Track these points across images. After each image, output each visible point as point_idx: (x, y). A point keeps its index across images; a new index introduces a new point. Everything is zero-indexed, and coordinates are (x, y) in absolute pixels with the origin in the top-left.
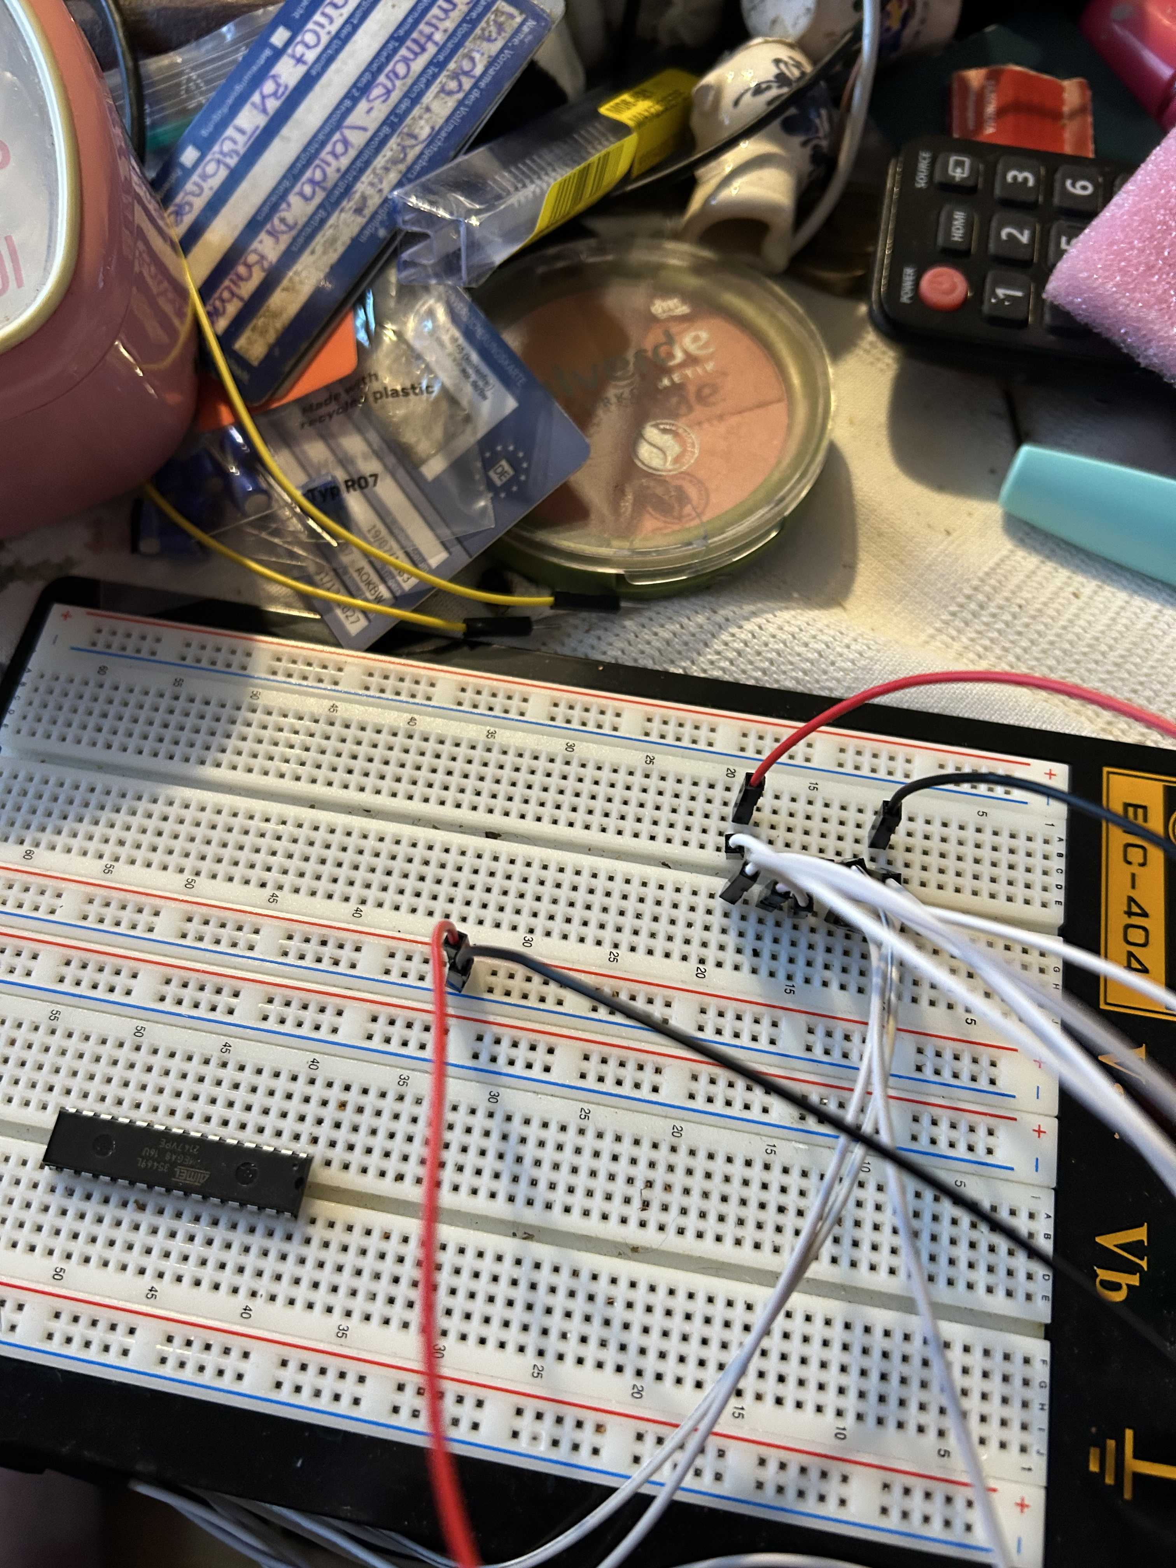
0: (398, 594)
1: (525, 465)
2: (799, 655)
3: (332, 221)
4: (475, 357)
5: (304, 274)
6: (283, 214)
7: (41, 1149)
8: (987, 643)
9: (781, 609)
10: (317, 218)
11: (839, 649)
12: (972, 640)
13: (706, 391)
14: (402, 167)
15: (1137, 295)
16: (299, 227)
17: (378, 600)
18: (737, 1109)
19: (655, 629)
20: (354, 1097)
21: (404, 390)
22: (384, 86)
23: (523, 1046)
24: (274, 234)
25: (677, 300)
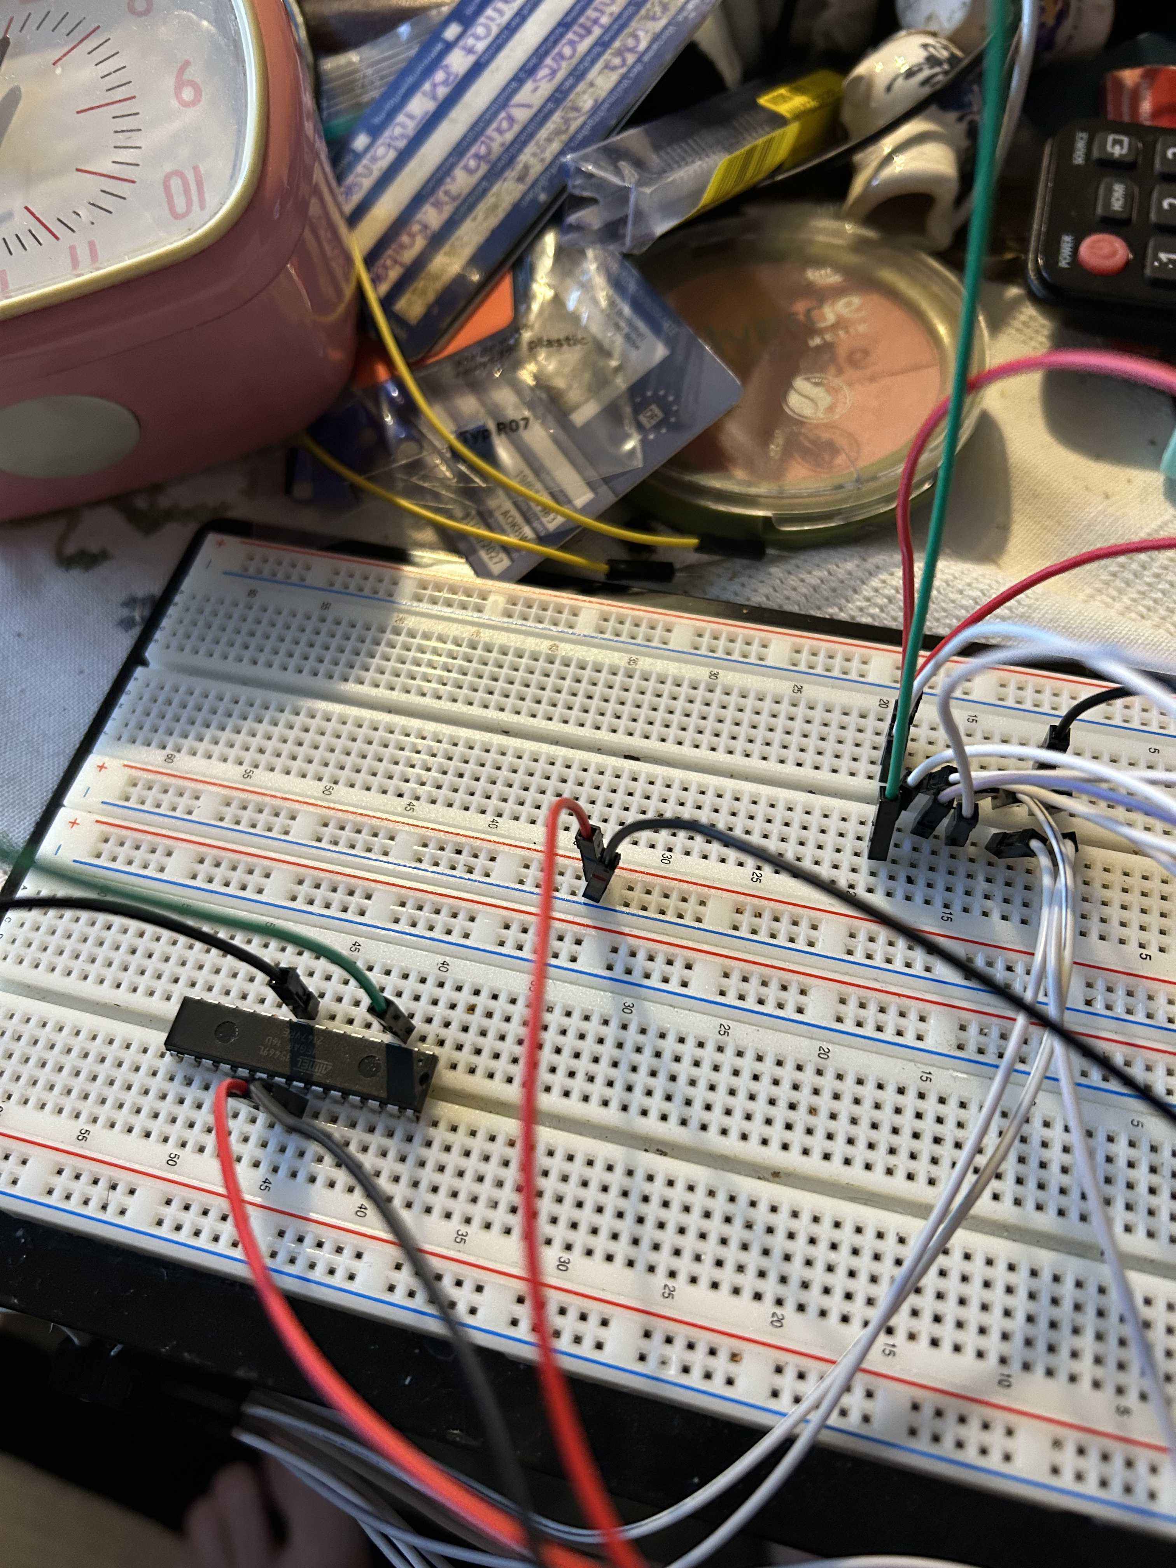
0: (542, 534)
1: (675, 408)
2: (953, 602)
3: (495, 189)
4: (627, 310)
5: (465, 239)
6: (447, 187)
7: (163, 1036)
8: (1151, 603)
10: (480, 189)
12: (1134, 600)
13: (858, 355)
14: (564, 137)
16: (462, 197)
17: (524, 539)
18: (889, 1034)
19: (801, 576)
20: (483, 1001)
21: (558, 341)
22: (550, 68)
23: (660, 960)
24: (438, 205)
25: (829, 270)
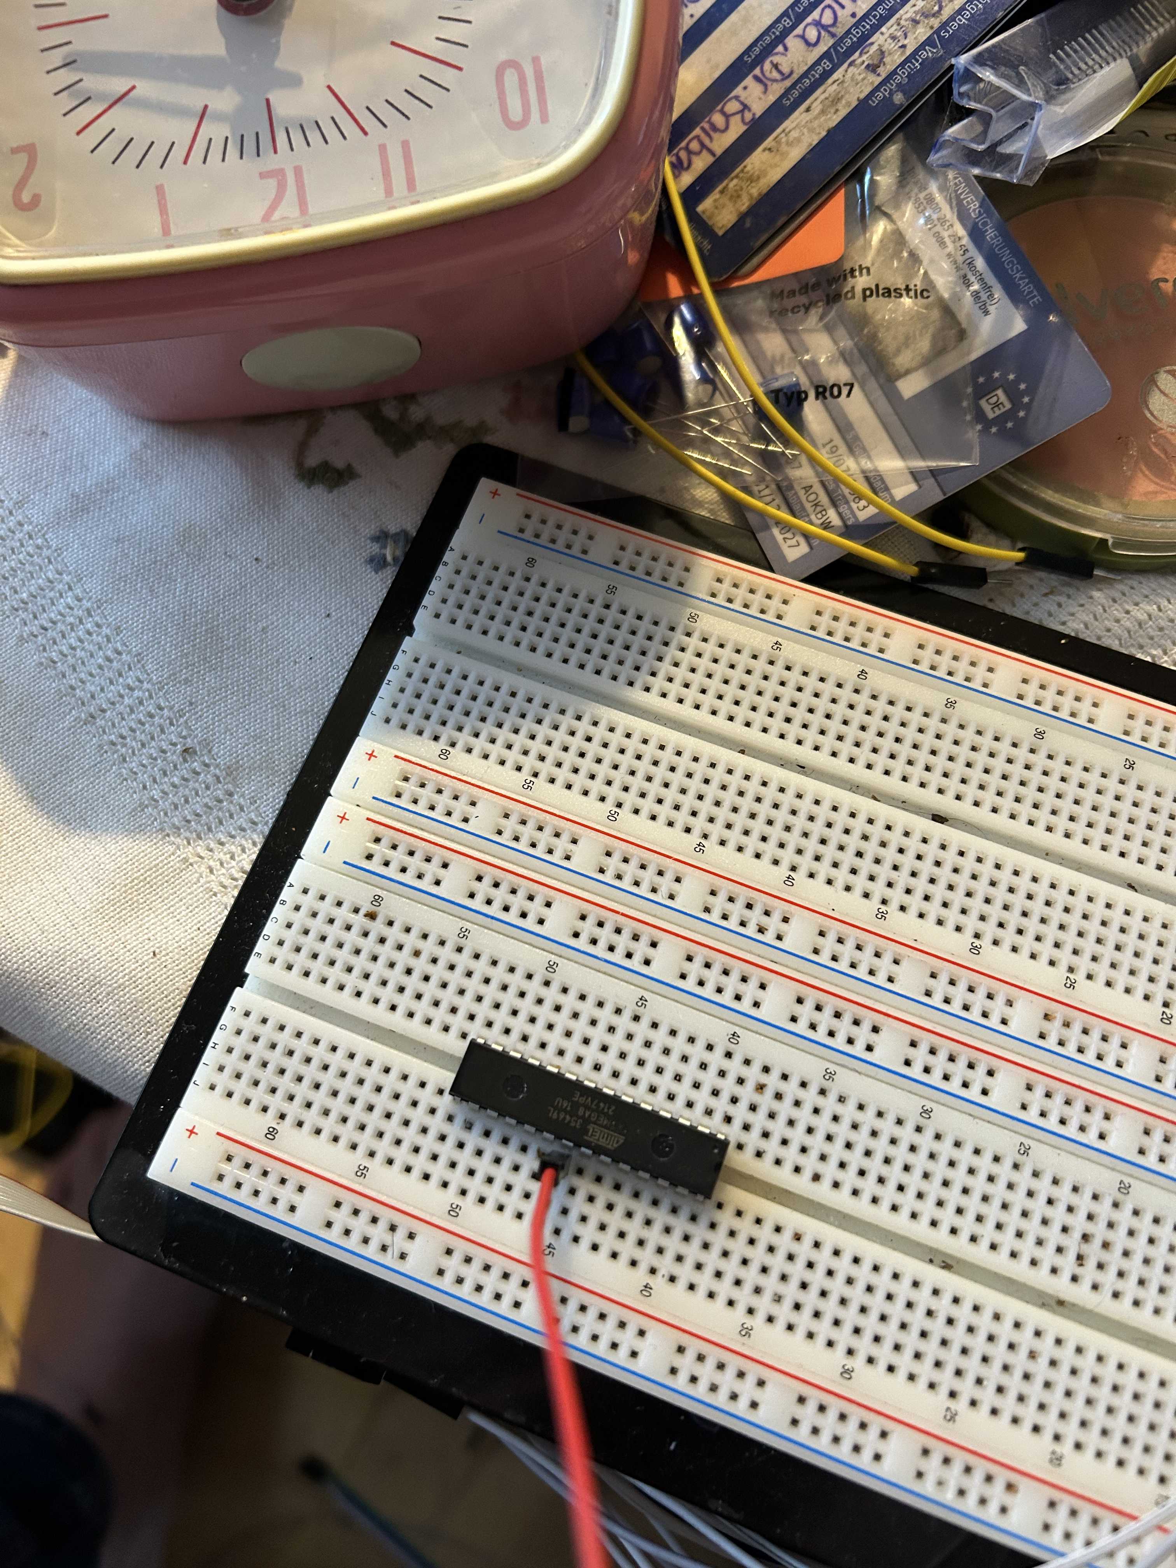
0: (850, 523)
1: (1026, 400)
3: (840, 73)
4: (980, 263)
5: (794, 134)
6: (776, 59)
7: (447, 1078)
10: (819, 70)
14: (936, 23)
16: (795, 76)
17: (828, 527)
19: (1127, 607)
20: (773, 1081)
21: (896, 289)
23: (961, 1062)
24: (763, 81)
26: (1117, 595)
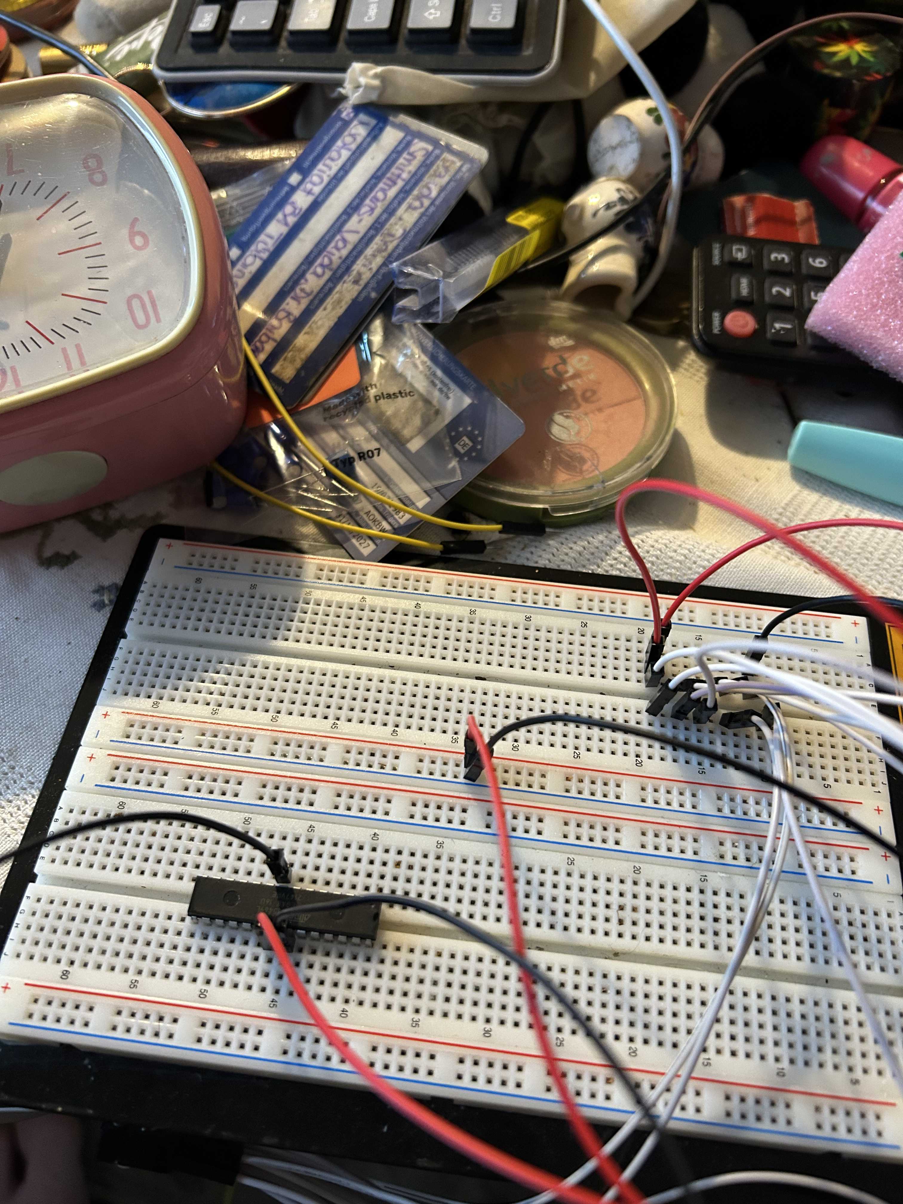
0: (396, 527)
1: (480, 439)
2: (671, 558)
3: (338, 288)
4: (439, 373)
5: (320, 323)
6: (302, 286)
7: (185, 907)
9: (654, 530)
10: (327, 288)
11: (697, 553)
13: (588, 394)
14: (385, 254)
15: (869, 322)
16: (314, 294)
17: (383, 531)
18: (676, 853)
19: (570, 545)
20: (405, 858)
21: (394, 394)
22: (369, 206)
23: (521, 818)
24: (296, 299)
25: (564, 337)
26: (564, 540)
